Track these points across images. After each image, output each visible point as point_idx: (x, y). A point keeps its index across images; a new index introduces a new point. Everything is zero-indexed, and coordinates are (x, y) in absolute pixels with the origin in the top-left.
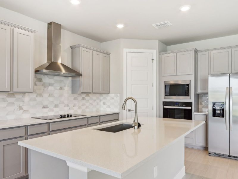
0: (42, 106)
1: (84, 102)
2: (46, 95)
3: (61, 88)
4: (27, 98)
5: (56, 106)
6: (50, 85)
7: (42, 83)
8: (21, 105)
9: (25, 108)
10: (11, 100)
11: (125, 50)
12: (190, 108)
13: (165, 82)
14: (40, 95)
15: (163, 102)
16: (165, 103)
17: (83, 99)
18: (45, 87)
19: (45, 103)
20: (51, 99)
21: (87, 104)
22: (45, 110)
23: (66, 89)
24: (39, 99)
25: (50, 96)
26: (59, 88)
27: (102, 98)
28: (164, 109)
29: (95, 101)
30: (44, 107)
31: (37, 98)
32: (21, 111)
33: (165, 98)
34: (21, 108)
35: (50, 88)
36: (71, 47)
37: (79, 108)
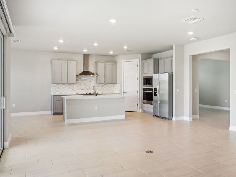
0: (81, 89)
1: (103, 88)
2: (83, 85)
3: (90, 82)
4: (75, 86)
5: (88, 89)
6: (85, 80)
7: (81, 80)
8: (73, 88)
9: (74, 89)
10: (69, 86)
11: (123, 61)
12: (151, 92)
13: (144, 77)
14: (81, 85)
15: (143, 88)
16: (144, 89)
17: (103, 86)
18: (82, 81)
19: (83, 88)
20: (85, 86)
21: (105, 89)
22: (83, 91)
23: (93, 82)
24: (80, 86)
25: (85, 85)
26: (89, 81)
27: (114, 86)
28: (144, 93)
29: (110, 87)
30: (82, 90)
31: (79, 86)
32: (73, 91)
33: (144, 86)
34: (73, 89)
35: (85, 82)
36: (95, 62)
37: (100, 91)
